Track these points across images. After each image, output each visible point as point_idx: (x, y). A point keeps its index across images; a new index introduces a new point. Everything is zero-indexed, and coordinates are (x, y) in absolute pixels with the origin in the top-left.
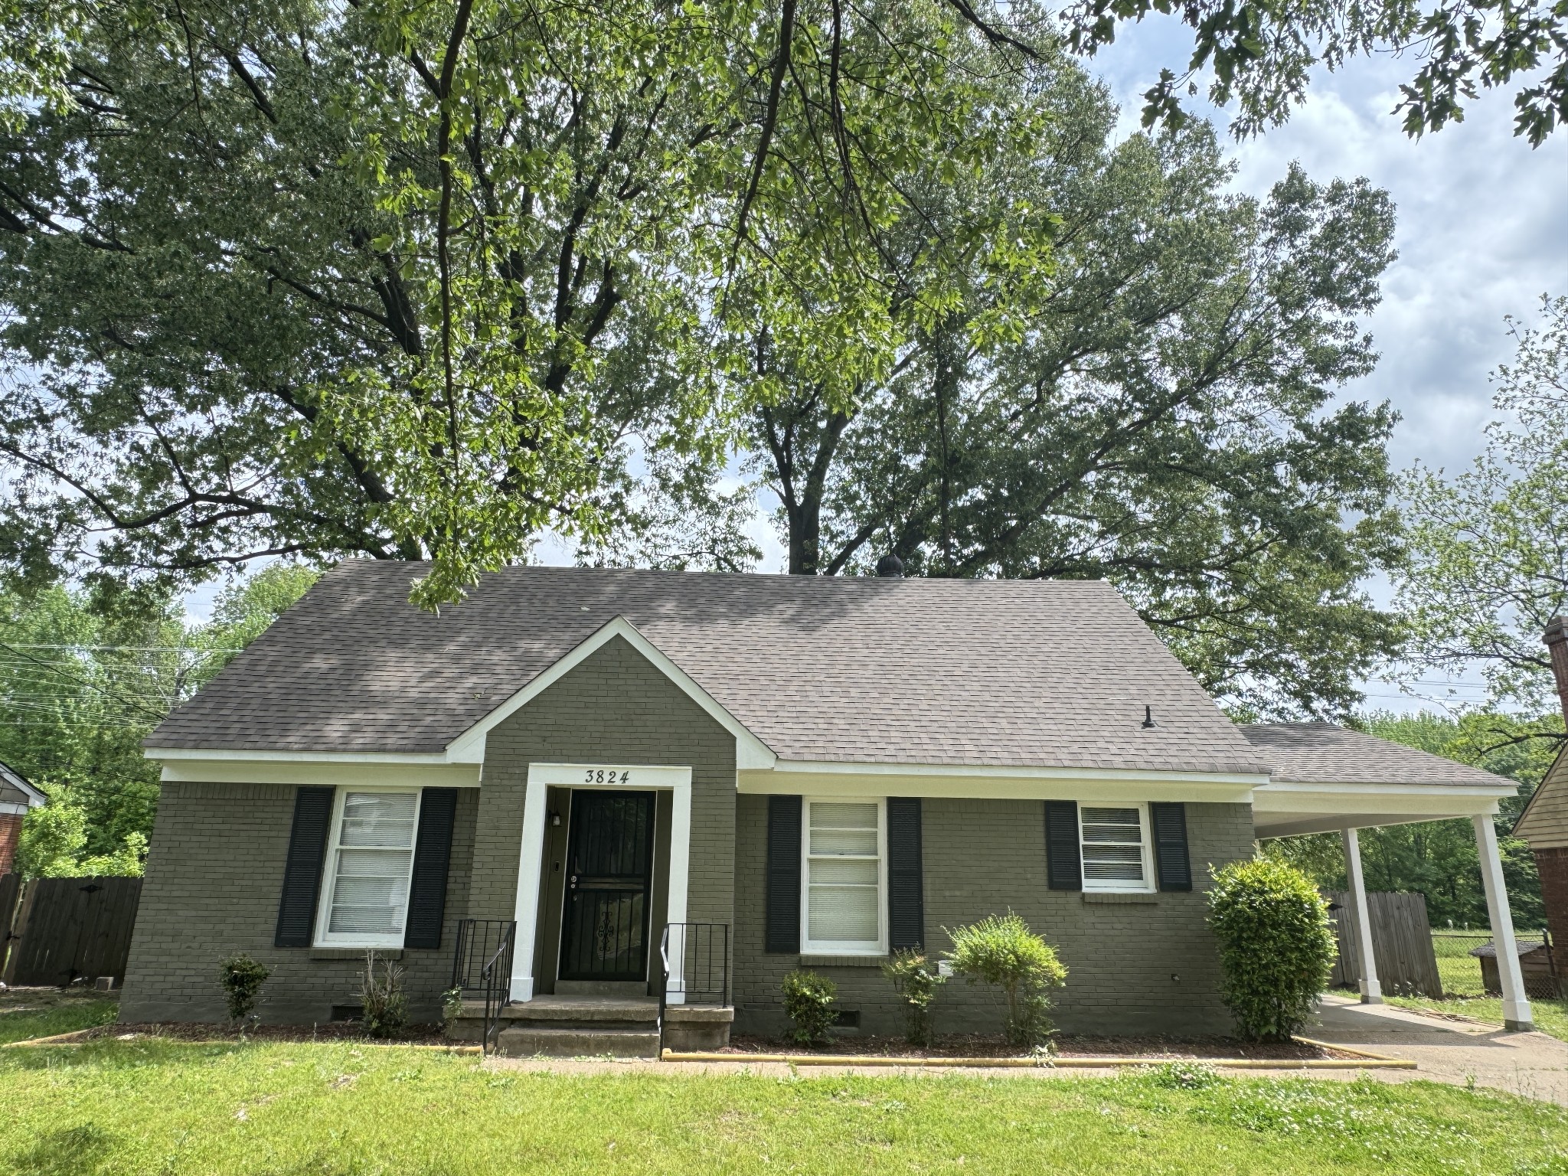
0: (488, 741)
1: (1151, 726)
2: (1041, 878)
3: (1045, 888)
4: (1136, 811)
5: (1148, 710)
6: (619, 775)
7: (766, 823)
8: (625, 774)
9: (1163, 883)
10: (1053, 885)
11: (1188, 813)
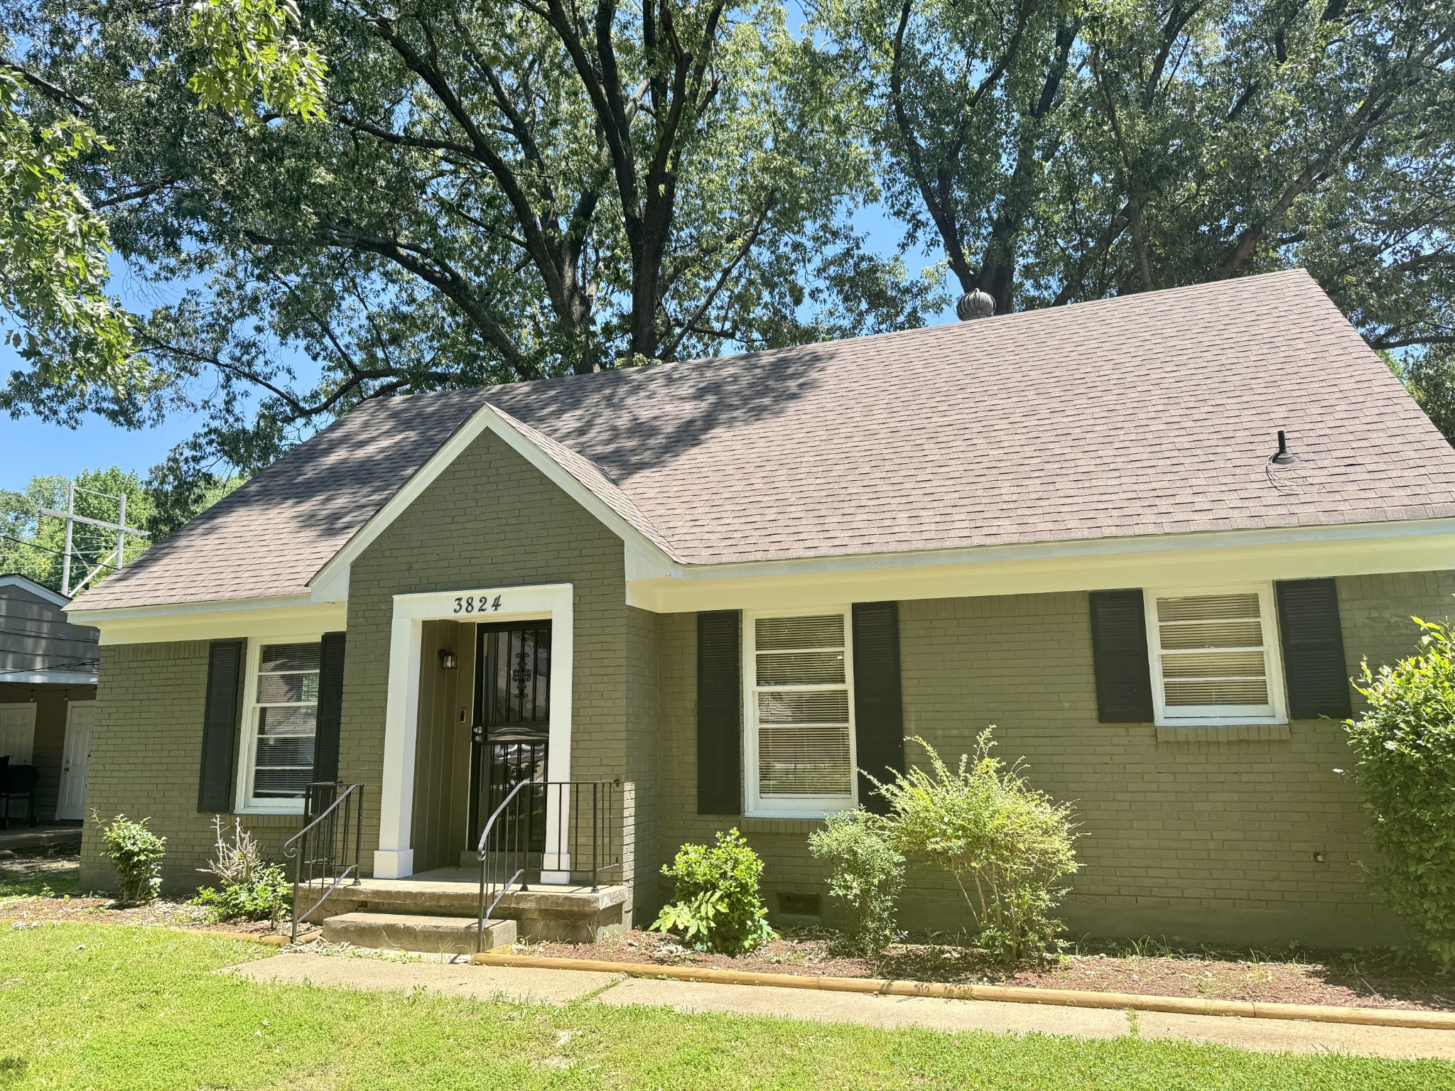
0: (352, 573)
1: (1284, 461)
2: (1088, 705)
3: (1095, 723)
4: (1255, 598)
5: (1281, 434)
6: (490, 602)
7: (695, 649)
8: (497, 599)
9: (1297, 707)
10: (1106, 715)
11: (1343, 594)
